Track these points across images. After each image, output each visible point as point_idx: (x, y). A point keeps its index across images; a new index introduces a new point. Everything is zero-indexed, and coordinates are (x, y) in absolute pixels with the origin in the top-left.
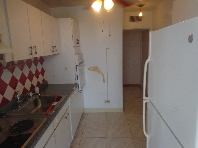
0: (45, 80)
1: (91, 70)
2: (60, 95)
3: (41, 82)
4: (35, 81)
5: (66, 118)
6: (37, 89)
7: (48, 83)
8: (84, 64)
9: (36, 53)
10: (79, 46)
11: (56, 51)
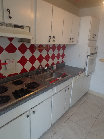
0: (64, 62)
1: (102, 61)
2: (66, 74)
3: (60, 62)
4: (56, 61)
5: (66, 91)
6: (55, 66)
7: (66, 64)
8: (96, 55)
9: (54, 41)
10: (96, 40)
11: (73, 42)
